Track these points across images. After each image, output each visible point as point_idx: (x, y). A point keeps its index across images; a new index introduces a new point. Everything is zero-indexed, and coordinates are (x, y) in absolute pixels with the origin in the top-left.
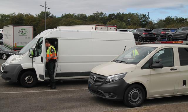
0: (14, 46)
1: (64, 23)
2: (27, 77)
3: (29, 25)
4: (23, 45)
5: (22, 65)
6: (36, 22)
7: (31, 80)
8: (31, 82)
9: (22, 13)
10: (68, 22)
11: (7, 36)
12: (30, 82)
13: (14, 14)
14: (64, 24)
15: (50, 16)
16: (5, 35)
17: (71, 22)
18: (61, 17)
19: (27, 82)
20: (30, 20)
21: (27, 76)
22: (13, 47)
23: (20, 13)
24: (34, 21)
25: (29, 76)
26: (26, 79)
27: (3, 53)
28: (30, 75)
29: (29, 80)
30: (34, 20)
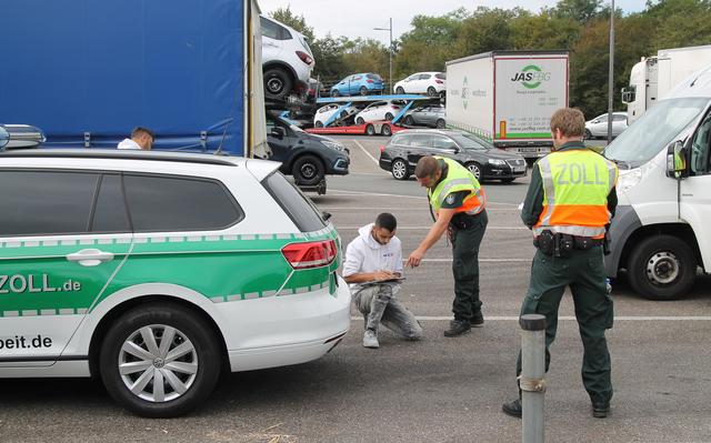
0: (498, 132)
1: (674, 34)
2: (655, 259)
3: (533, 49)
4: (530, 128)
5: (635, 207)
6: (558, 38)
7: (673, 270)
8: (670, 280)
9: (492, 8)
10: (691, 29)
11: (463, 96)
12: (668, 277)
13: (461, 15)
14: (675, 40)
15: (598, 10)
16: (456, 93)
17: (703, 28)
18: (644, 12)
19: (657, 279)
20: (536, 33)
21: (657, 251)
22: (495, 138)
23: (482, 8)
24: (552, 35)
25: (663, 255)
26: (651, 266)
27: (468, 160)
28: (669, 252)
29: (663, 269)
30: (550, 30)
